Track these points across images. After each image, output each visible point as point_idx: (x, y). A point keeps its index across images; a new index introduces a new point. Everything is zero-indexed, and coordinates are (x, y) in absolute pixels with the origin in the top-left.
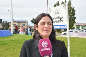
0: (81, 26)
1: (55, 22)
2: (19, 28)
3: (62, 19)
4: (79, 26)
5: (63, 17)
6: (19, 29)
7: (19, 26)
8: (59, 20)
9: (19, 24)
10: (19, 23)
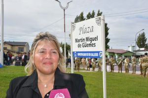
0: (117, 54)
1: (82, 46)
2: (13, 54)
3: (93, 42)
4: (114, 53)
5: (96, 39)
6: (13, 56)
7: (12, 52)
8: (89, 42)
9: (12, 48)
10: (12, 45)
